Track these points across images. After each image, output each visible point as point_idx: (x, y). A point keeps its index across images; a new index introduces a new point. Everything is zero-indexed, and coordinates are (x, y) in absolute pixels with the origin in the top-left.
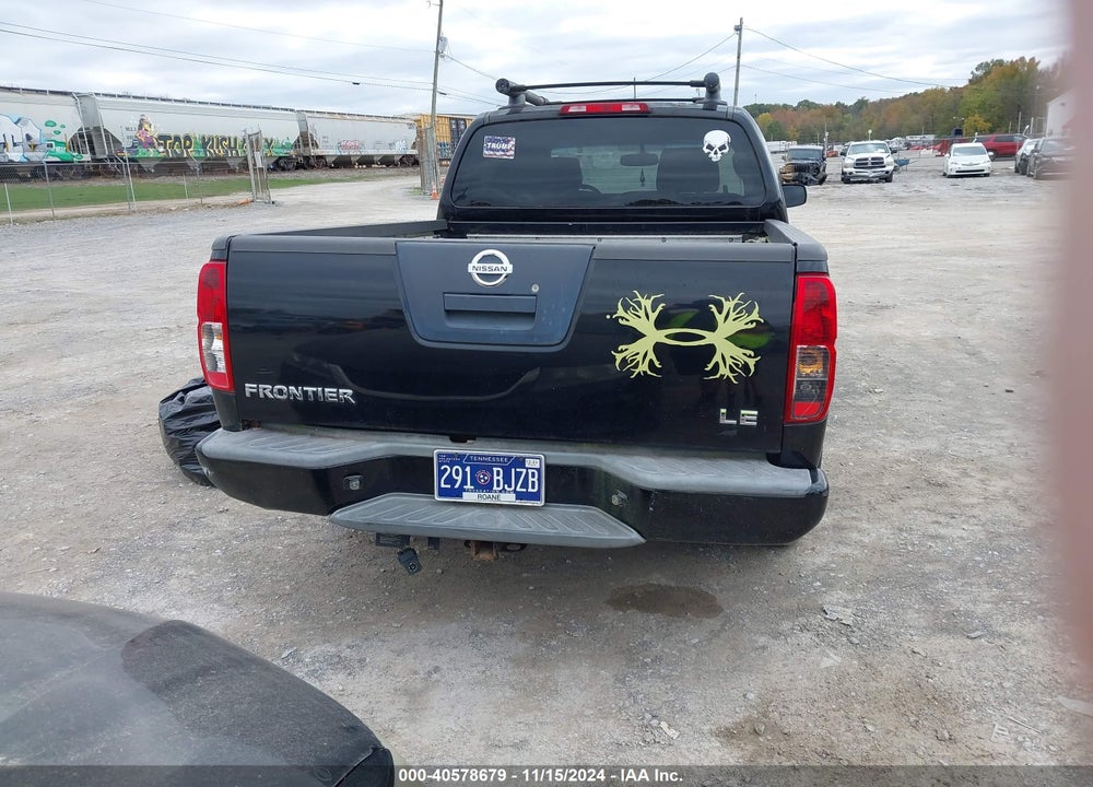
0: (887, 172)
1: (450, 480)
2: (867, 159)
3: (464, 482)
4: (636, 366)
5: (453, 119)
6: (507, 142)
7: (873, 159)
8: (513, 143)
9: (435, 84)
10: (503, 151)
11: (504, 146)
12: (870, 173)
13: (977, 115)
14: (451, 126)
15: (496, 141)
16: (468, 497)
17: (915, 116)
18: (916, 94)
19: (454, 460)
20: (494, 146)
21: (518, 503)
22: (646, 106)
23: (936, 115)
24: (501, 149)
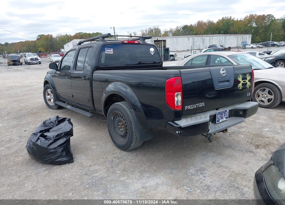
0: (40, 62)
2: (33, 58)
3: (220, 118)
4: (240, 88)
6: (111, 50)
7: (35, 58)
8: (112, 50)
10: (110, 52)
12: (35, 62)
13: (41, 48)
15: (108, 49)
17: (24, 47)
18: (22, 42)
19: (219, 113)
20: (108, 50)
21: (226, 120)
23: (30, 47)
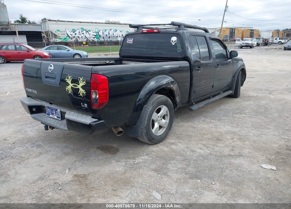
1: (48, 112)
3: (50, 113)
4: (69, 91)
5: (231, 29)
9: (223, 19)
11: (131, 40)
14: (230, 31)
15: (129, 39)
16: (51, 116)
19: (49, 108)
21: (57, 119)
22: (159, 30)
24: (130, 41)
